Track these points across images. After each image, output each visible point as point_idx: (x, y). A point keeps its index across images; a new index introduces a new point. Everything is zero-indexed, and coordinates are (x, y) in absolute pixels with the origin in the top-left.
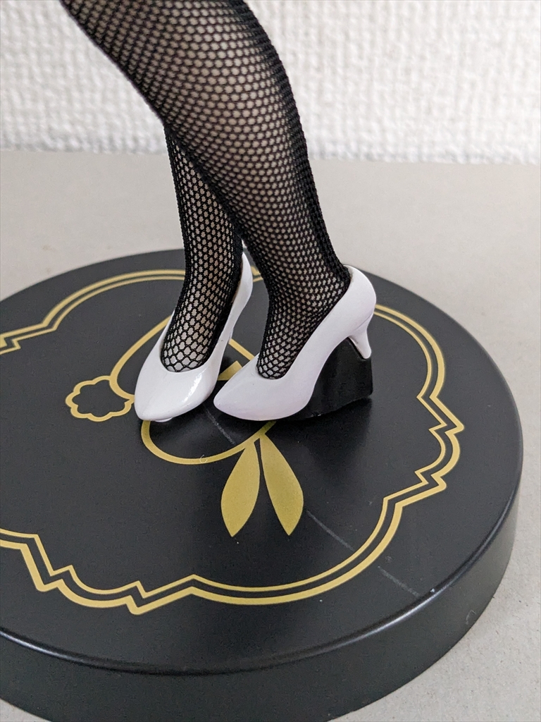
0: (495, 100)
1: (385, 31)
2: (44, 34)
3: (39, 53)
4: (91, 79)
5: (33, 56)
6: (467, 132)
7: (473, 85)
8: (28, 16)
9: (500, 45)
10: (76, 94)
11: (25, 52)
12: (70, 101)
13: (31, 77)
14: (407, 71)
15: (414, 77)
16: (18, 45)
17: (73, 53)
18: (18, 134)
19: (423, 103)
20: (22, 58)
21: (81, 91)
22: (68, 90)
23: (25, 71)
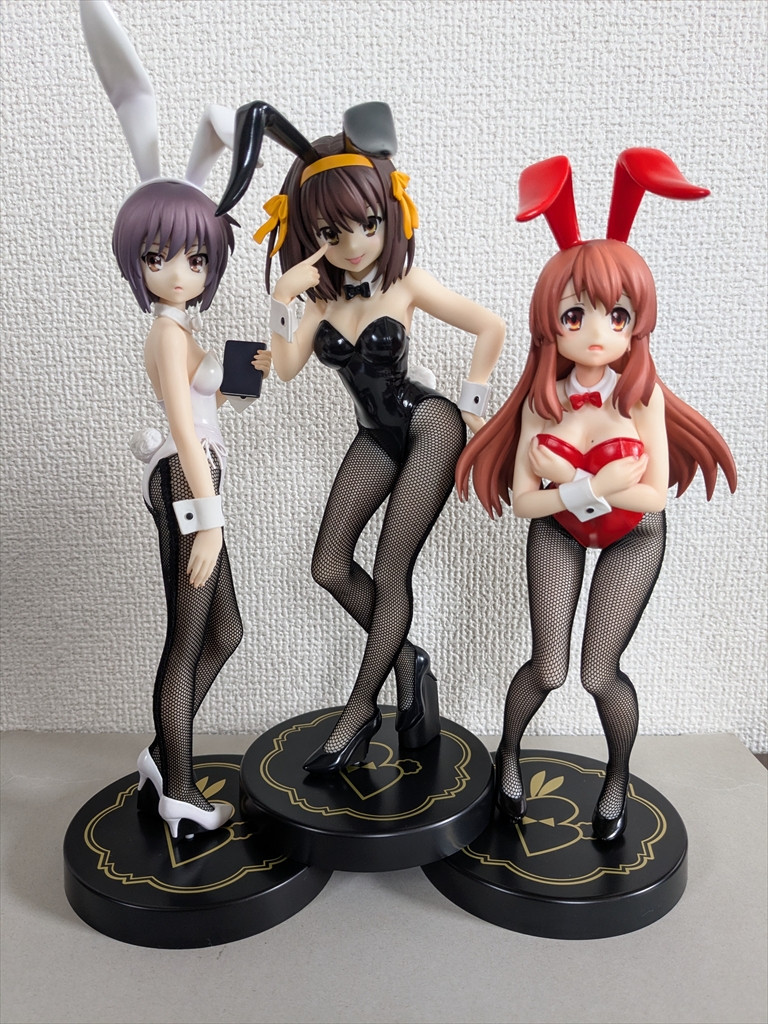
0: (499, 701)
1: (442, 669)
2: (270, 674)
3: (266, 683)
4: (292, 695)
5: (263, 684)
6: (485, 718)
7: (487, 694)
8: (264, 667)
9: (499, 675)
10: (284, 703)
11: (260, 683)
12: (280, 707)
13: (261, 695)
14: (454, 688)
15: (457, 690)
16: (256, 679)
17: (284, 682)
18: (250, 725)
19: (463, 703)
20: (257, 686)
21: (286, 701)
22: (280, 701)
23: (258, 692)
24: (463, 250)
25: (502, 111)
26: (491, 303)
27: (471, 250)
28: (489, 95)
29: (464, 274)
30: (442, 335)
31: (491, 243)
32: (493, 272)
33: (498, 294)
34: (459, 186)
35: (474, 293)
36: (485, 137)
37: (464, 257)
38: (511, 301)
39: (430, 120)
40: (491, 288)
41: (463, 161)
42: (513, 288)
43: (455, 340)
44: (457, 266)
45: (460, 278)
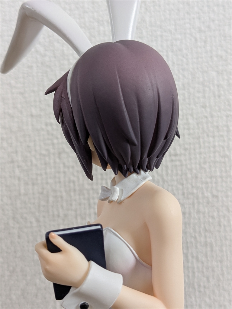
24: (189, 117)
25: (209, 27)
26: (212, 149)
27: (195, 116)
28: (199, 19)
29: (191, 131)
30: (180, 172)
31: (208, 110)
32: (211, 129)
33: (217, 144)
34: (184, 76)
35: (199, 143)
36: (199, 44)
37: (191, 121)
38: (226, 149)
39: (161, 36)
40: (211, 139)
41: (185, 60)
42: (226, 139)
43: (189, 176)
44: (186, 127)
45: (189, 134)
